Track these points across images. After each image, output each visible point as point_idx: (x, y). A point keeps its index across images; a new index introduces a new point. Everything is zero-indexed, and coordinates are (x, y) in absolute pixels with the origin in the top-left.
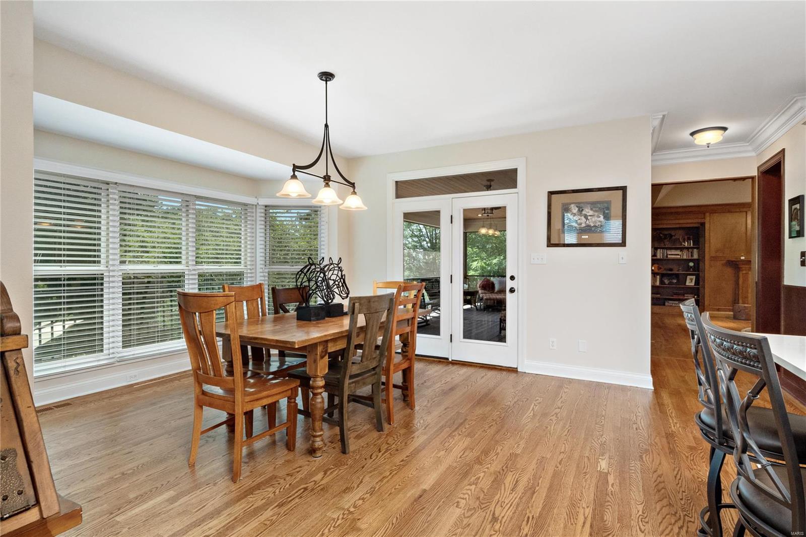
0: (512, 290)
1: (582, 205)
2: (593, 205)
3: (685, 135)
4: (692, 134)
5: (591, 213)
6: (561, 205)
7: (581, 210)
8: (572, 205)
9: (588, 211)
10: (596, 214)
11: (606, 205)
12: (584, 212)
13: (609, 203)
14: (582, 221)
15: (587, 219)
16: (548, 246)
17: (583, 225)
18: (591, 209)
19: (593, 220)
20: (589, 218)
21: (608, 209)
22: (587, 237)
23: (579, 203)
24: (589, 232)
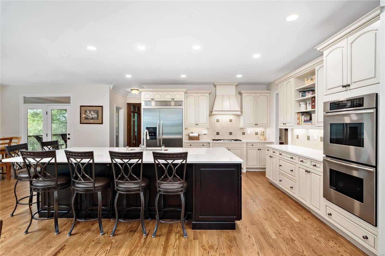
0: (69, 139)
1: (90, 111)
2: (94, 111)
3: (129, 90)
4: (131, 90)
5: (93, 113)
6: (84, 111)
7: (90, 112)
8: (88, 111)
9: (92, 113)
10: (95, 114)
11: (97, 111)
12: (91, 113)
13: (98, 111)
14: (90, 116)
15: (92, 115)
16: (80, 124)
17: (91, 117)
18: (93, 112)
19: (94, 116)
20: (93, 115)
21: (98, 112)
22: (92, 121)
23: (90, 110)
24: (93, 119)
